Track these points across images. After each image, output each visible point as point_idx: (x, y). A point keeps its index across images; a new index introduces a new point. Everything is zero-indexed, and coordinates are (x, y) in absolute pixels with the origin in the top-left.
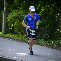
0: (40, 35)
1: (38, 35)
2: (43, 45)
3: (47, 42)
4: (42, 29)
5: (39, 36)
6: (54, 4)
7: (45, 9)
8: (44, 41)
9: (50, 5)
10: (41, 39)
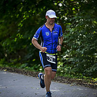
0: (21, 57)
1: (18, 57)
2: (26, 74)
3: (33, 68)
4: (25, 48)
5: (20, 59)
6: (43, 8)
7: (30, 16)
8: (27, 67)
9: (37, 10)
10: (22, 64)
